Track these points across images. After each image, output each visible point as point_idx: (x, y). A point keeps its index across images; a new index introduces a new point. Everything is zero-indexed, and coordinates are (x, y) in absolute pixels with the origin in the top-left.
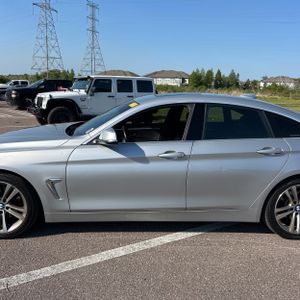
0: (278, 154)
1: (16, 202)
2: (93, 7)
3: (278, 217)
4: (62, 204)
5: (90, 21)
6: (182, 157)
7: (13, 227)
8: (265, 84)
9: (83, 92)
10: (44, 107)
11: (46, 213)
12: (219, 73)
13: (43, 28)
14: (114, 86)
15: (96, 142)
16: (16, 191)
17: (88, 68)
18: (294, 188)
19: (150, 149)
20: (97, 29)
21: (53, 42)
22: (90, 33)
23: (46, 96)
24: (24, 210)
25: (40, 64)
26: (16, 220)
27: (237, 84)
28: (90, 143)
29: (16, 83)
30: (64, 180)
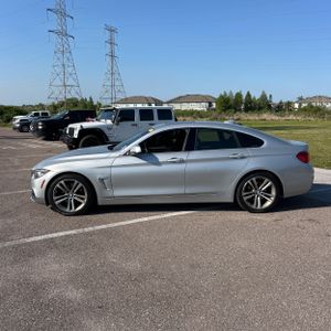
0: (243, 158)
1: (80, 192)
2: (112, 31)
3: (245, 198)
4: (109, 192)
5: (109, 46)
6: (182, 161)
7: (79, 208)
8: (300, 105)
9: (109, 122)
10: (76, 136)
11: (99, 199)
12: (249, 95)
13: (59, 55)
14: (137, 115)
15: (128, 154)
16: (80, 185)
17: (108, 95)
18: (254, 179)
19: (162, 157)
20: (116, 53)
21: (70, 69)
22: (109, 59)
23: (77, 127)
24: (86, 196)
25: (57, 92)
26: (80, 203)
27: (269, 106)
28: (125, 155)
29: (36, 114)
30: (110, 177)
